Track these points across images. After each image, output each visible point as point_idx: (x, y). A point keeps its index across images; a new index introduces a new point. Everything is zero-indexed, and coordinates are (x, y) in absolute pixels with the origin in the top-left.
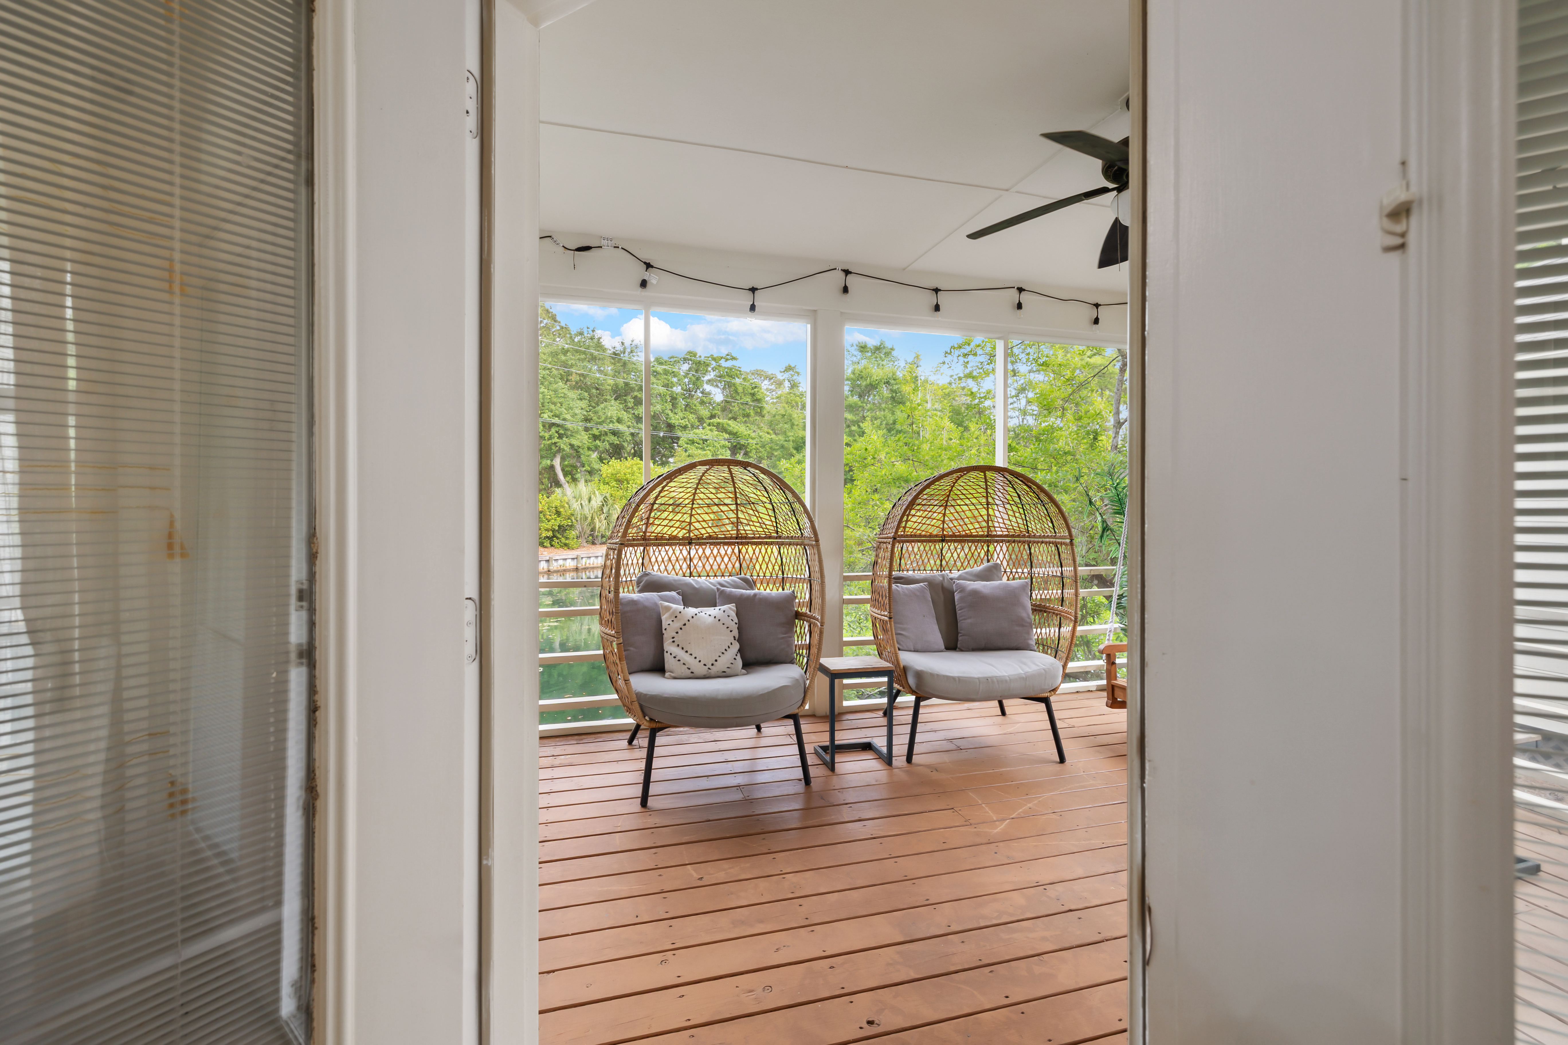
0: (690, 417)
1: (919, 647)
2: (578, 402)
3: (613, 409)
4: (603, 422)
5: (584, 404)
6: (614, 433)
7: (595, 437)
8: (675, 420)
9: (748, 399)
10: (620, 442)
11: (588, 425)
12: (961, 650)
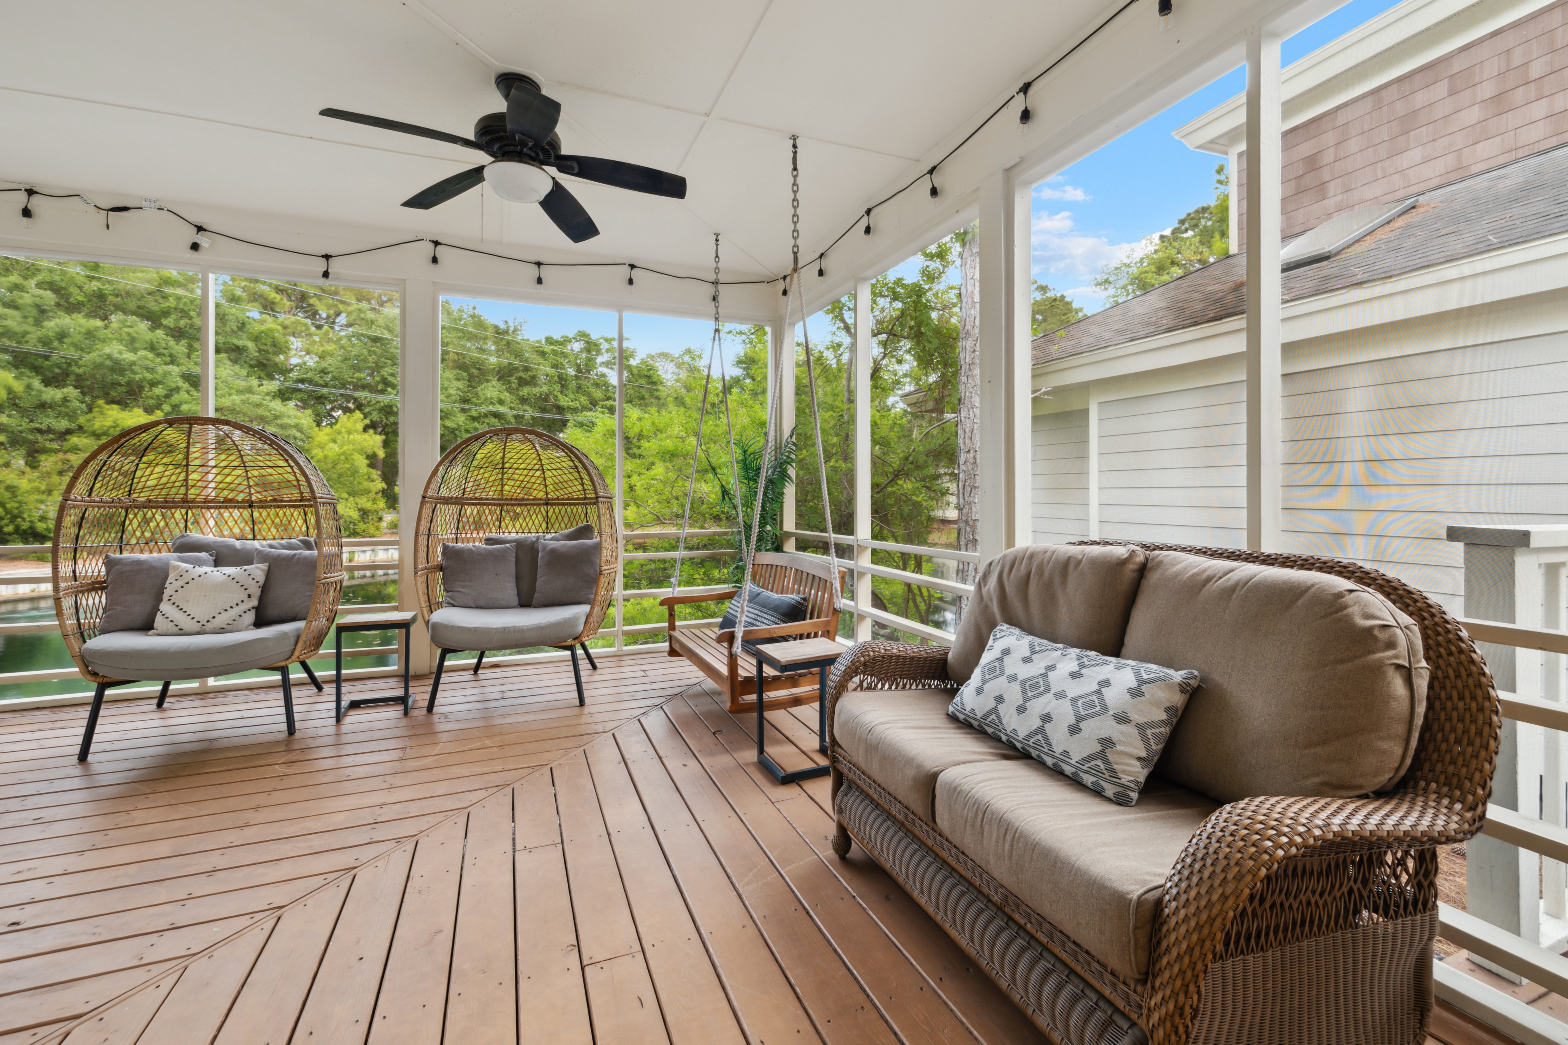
0: (582, 400)
1: (482, 603)
2: (455, 382)
3: (492, 390)
4: (482, 403)
5: (460, 384)
6: (496, 415)
7: (474, 419)
8: (564, 401)
9: (643, 381)
10: (502, 424)
11: (467, 406)
12: (535, 607)
